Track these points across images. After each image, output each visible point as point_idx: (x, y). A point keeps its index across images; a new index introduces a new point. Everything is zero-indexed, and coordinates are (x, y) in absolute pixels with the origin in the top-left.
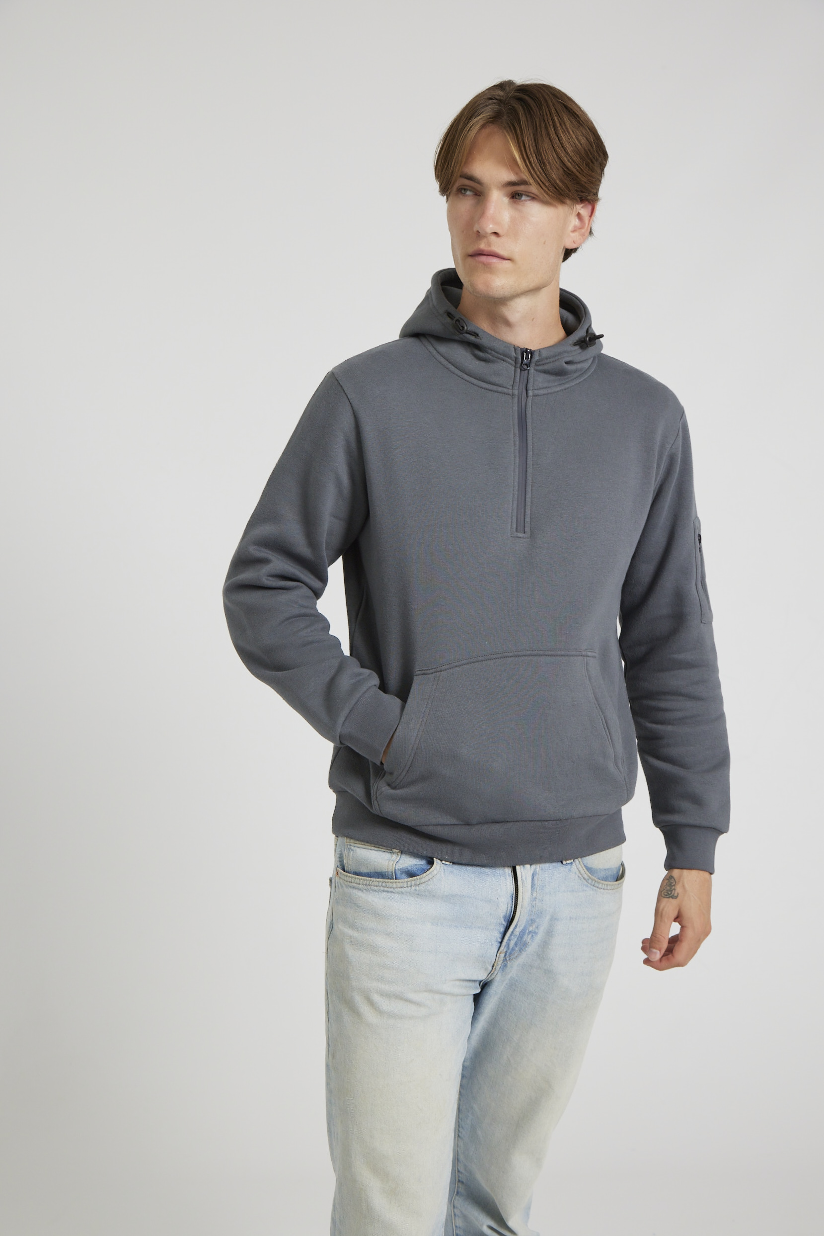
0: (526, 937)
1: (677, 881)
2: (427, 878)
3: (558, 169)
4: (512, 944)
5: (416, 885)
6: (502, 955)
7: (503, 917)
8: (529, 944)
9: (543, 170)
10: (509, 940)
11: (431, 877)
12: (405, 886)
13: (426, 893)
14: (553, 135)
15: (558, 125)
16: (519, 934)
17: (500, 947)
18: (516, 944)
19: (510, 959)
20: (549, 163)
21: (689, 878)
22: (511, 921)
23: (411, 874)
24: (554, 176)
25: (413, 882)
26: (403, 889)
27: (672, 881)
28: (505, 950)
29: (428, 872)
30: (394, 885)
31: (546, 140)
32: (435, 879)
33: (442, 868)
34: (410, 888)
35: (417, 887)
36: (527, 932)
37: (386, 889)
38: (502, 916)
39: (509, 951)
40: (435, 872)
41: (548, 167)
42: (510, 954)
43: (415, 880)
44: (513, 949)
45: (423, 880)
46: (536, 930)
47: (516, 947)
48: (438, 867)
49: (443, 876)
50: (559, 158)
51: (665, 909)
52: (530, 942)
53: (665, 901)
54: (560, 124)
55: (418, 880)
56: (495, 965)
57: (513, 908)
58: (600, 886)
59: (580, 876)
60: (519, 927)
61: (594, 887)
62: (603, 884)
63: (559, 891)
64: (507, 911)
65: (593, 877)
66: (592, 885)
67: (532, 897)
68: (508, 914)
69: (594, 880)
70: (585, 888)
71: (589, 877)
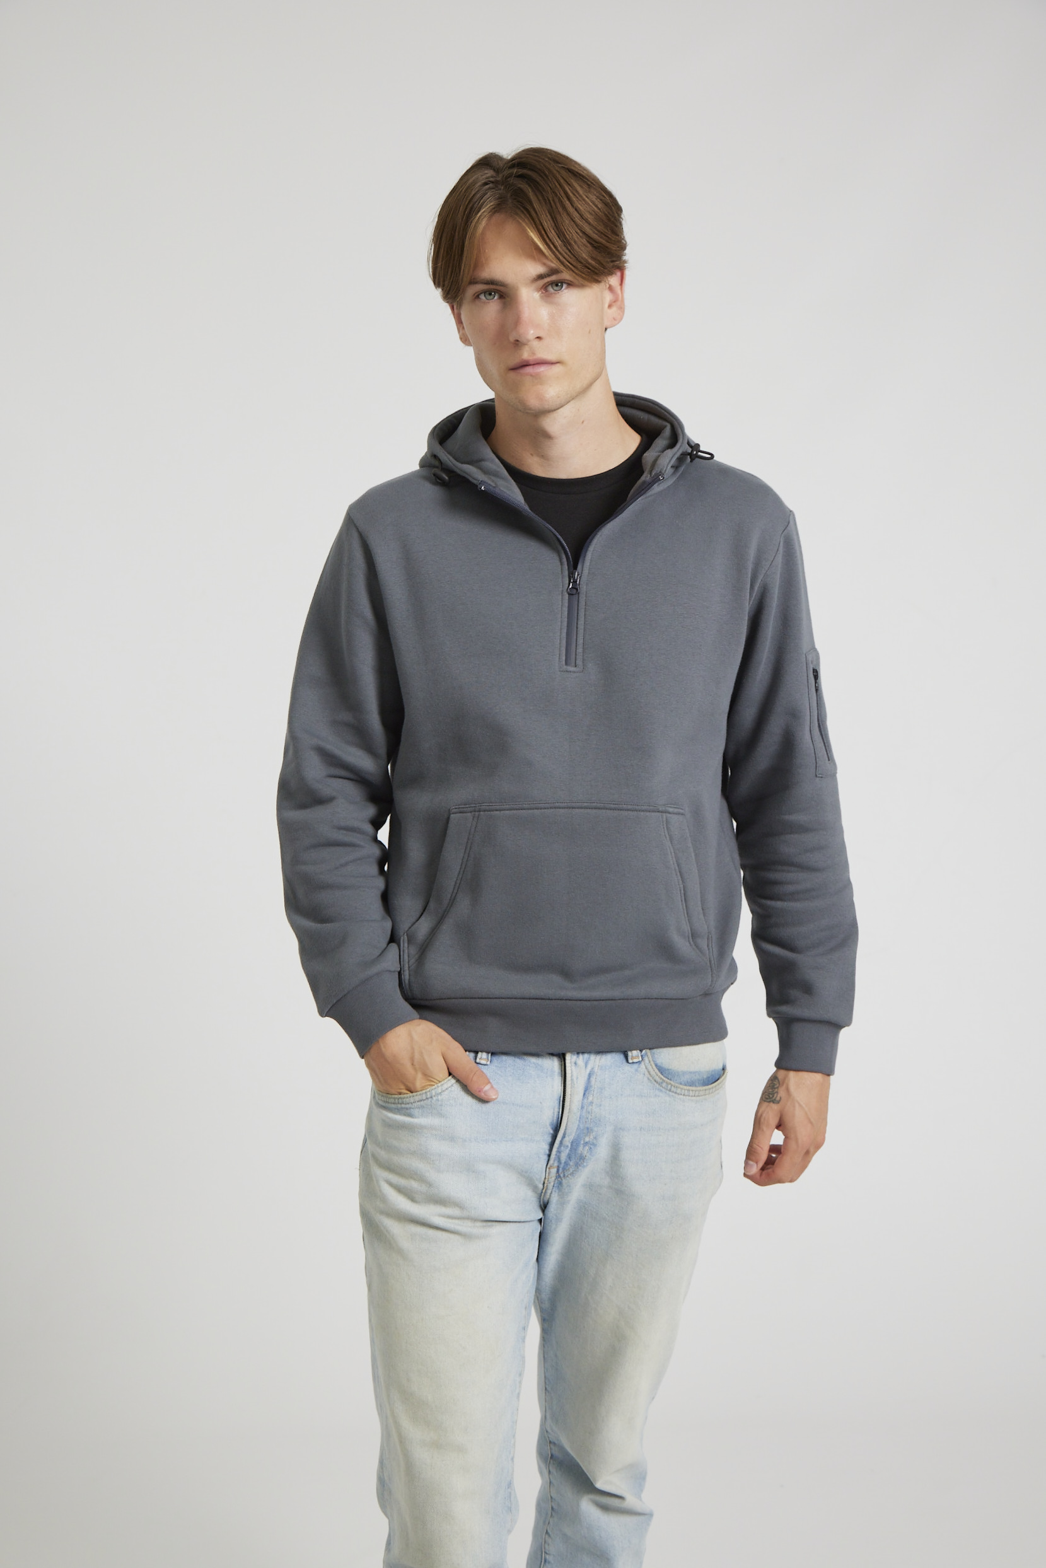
1: (780, 1082)
3: (586, 246)
4: (564, 1157)
5: (437, 1095)
6: (554, 1171)
7: (550, 1125)
8: (587, 1158)
9: (570, 251)
10: (559, 1151)
14: (571, 210)
15: (571, 194)
16: (572, 1145)
17: (549, 1160)
18: (569, 1157)
19: (564, 1176)
20: (575, 242)
22: (557, 1129)
24: (584, 256)
27: (776, 1082)
28: (556, 1165)
31: (565, 216)
34: (430, 1100)
36: (582, 1143)
38: (548, 1125)
39: (562, 1166)
41: (576, 247)
42: (564, 1170)
44: (566, 1163)
46: (595, 1141)
47: (570, 1160)
50: (584, 233)
51: (764, 1115)
53: (764, 1106)
54: (574, 194)
56: (546, 1182)
57: (560, 1113)
58: (679, 1091)
59: (650, 1077)
60: (569, 1136)
61: (670, 1093)
62: (682, 1089)
63: (622, 1095)
64: (553, 1117)
65: (669, 1081)
66: (667, 1090)
67: (585, 1101)
68: (555, 1121)
69: (670, 1084)
70: (657, 1092)
71: (663, 1080)
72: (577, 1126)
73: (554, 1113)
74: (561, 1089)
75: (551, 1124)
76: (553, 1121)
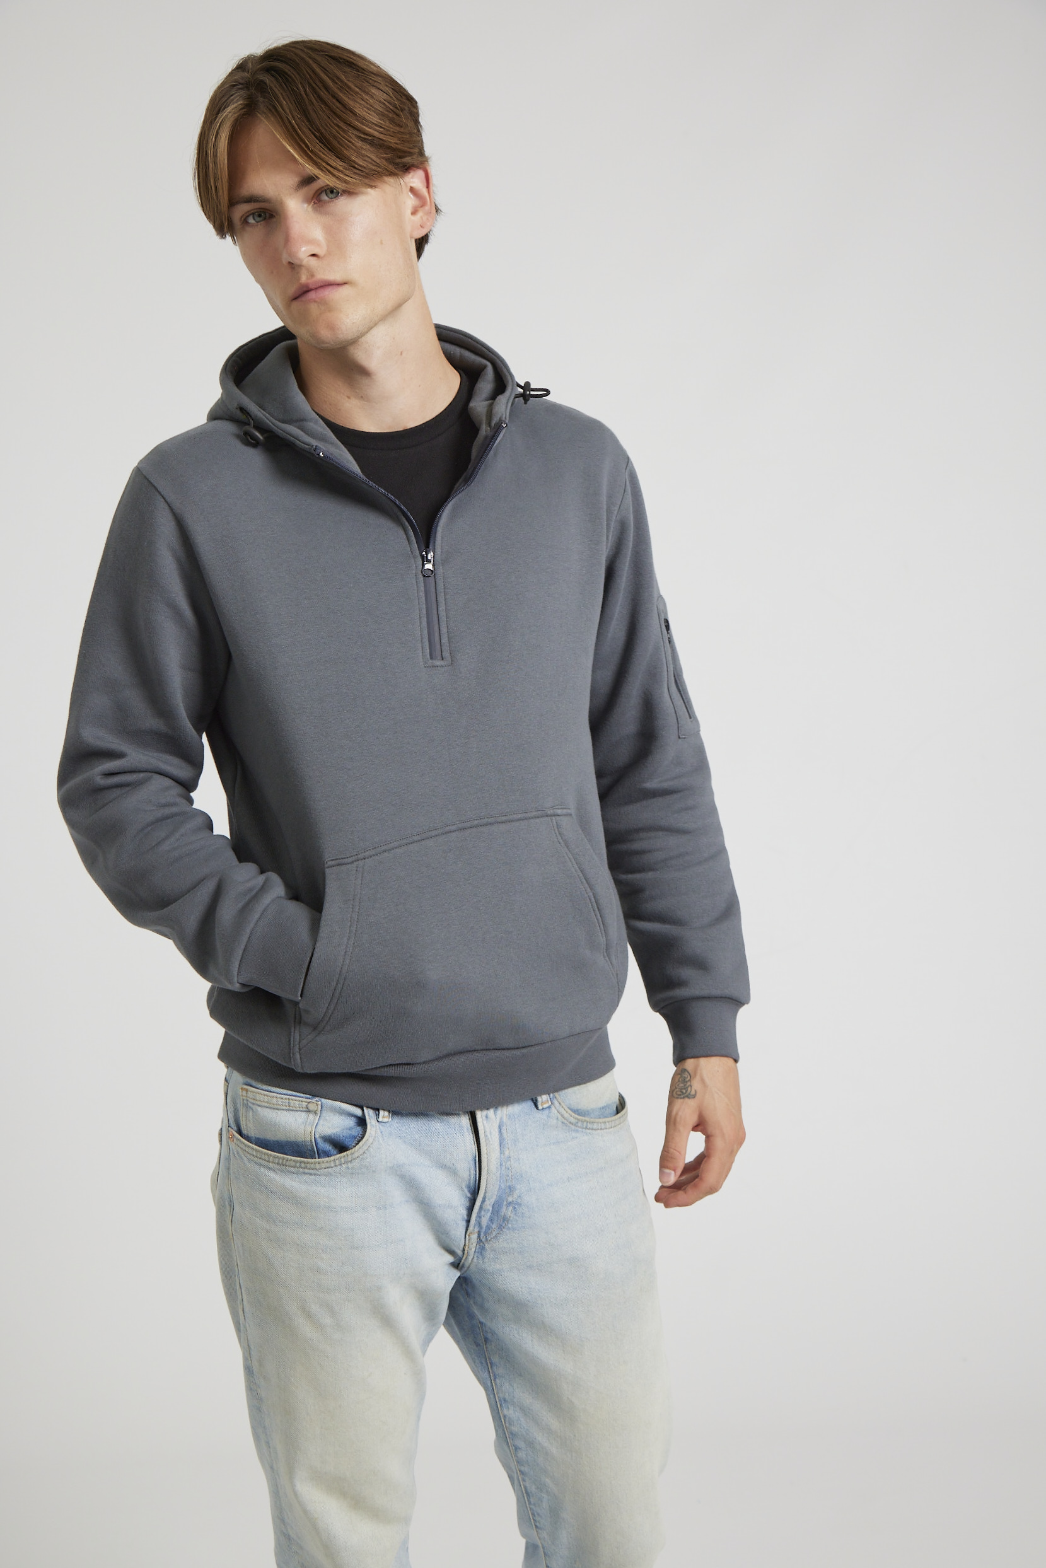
0: (504, 1210)
1: (692, 1075)
2: (361, 1152)
4: (485, 1221)
5: (346, 1162)
6: (474, 1237)
8: (511, 1218)
10: (479, 1217)
11: (366, 1149)
12: (333, 1165)
13: (363, 1170)
16: (493, 1208)
17: (468, 1227)
18: (491, 1220)
19: (487, 1240)
21: (709, 1068)
22: (475, 1192)
23: (341, 1147)
25: (343, 1160)
26: (330, 1169)
27: (686, 1075)
28: (476, 1230)
29: (361, 1143)
30: (317, 1166)
32: (371, 1150)
33: (378, 1131)
34: (339, 1167)
35: (349, 1164)
36: (505, 1203)
37: (306, 1171)
38: (465, 1186)
39: (483, 1230)
40: (371, 1140)
42: (485, 1234)
43: (344, 1157)
44: (488, 1227)
45: (356, 1155)
46: (519, 1201)
47: (493, 1223)
48: (373, 1133)
49: (381, 1142)
51: (680, 1113)
52: (512, 1215)
53: (678, 1103)
55: (350, 1157)
56: (466, 1249)
57: (478, 1176)
58: (595, 1126)
59: (563, 1120)
60: (489, 1199)
61: (588, 1131)
62: (598, 1123)
63: (537, 1146)
64: (470, 1180)
65: (583, 1118)
66: (584, 1128)
67: (502, 1156)
68: (472, 1181)
69: (585, 1121)
70: (574, 1134)
71: (578, 1120)
72: (498, 1187)
73: (470, 1176)
74: (474, 1147)
75: (469, 1187)
76: (470, 1183)
